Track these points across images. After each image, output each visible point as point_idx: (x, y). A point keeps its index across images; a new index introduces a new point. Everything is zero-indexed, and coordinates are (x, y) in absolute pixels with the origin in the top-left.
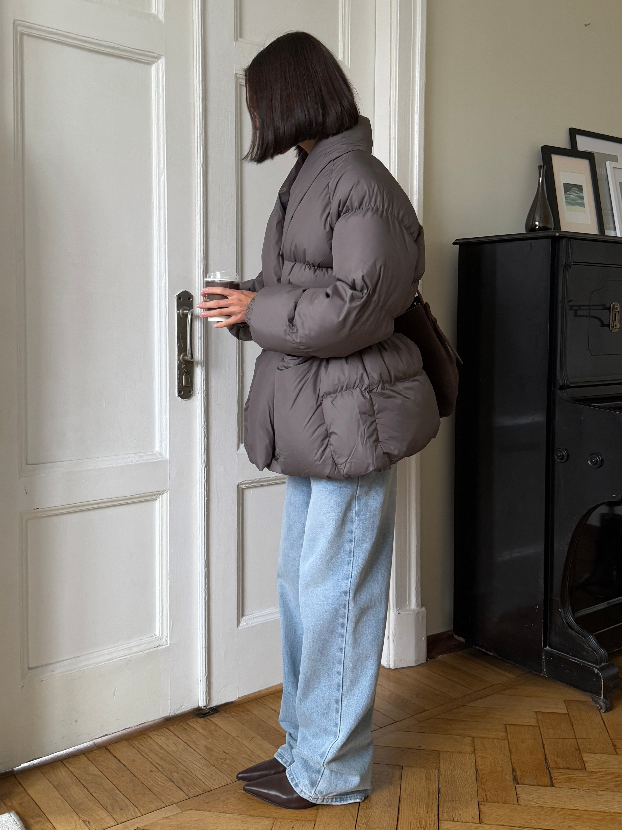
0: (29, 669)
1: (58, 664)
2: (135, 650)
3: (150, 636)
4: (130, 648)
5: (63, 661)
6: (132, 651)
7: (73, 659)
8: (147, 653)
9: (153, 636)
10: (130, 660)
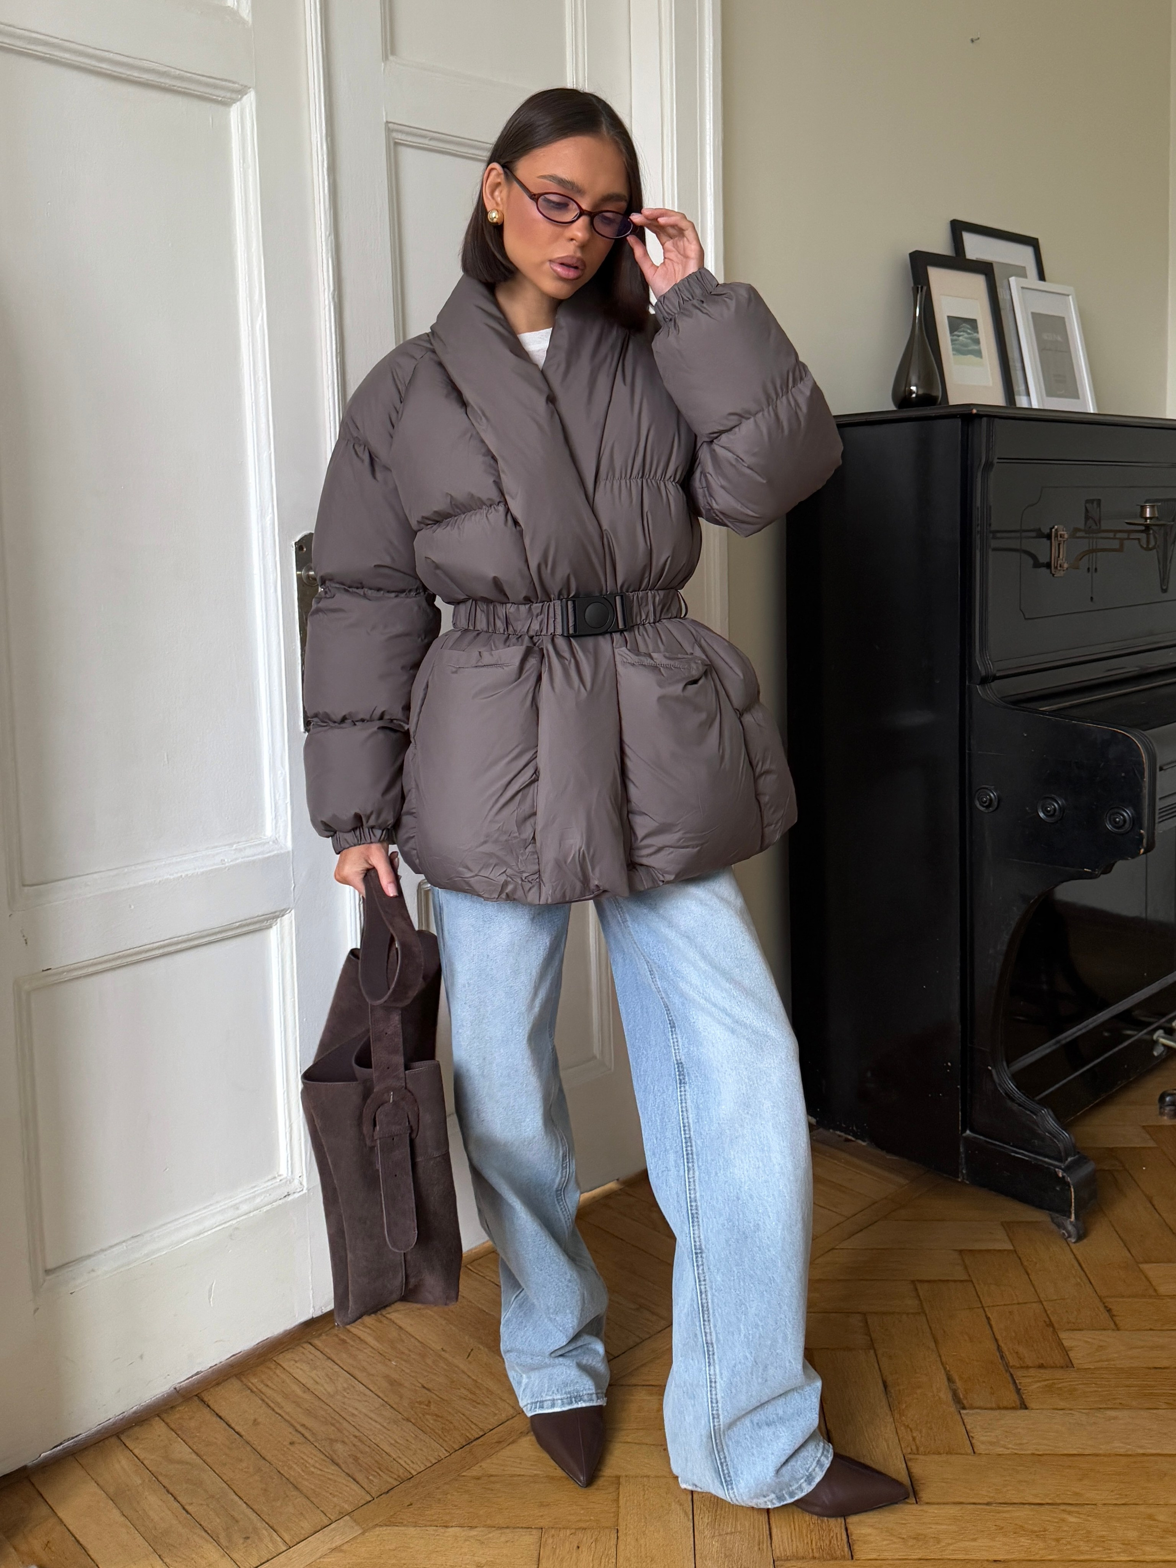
0: (48, 1272)
1: (102, 1256)
2: (244, 1208)
3: (270, 1177)
4: (236, 1207)
5: (111, 1247)
6: (239, 1212)
7: (129, 1242)
8: (267, 1211)
9: (275, 1178)
10: (237, 1229)
